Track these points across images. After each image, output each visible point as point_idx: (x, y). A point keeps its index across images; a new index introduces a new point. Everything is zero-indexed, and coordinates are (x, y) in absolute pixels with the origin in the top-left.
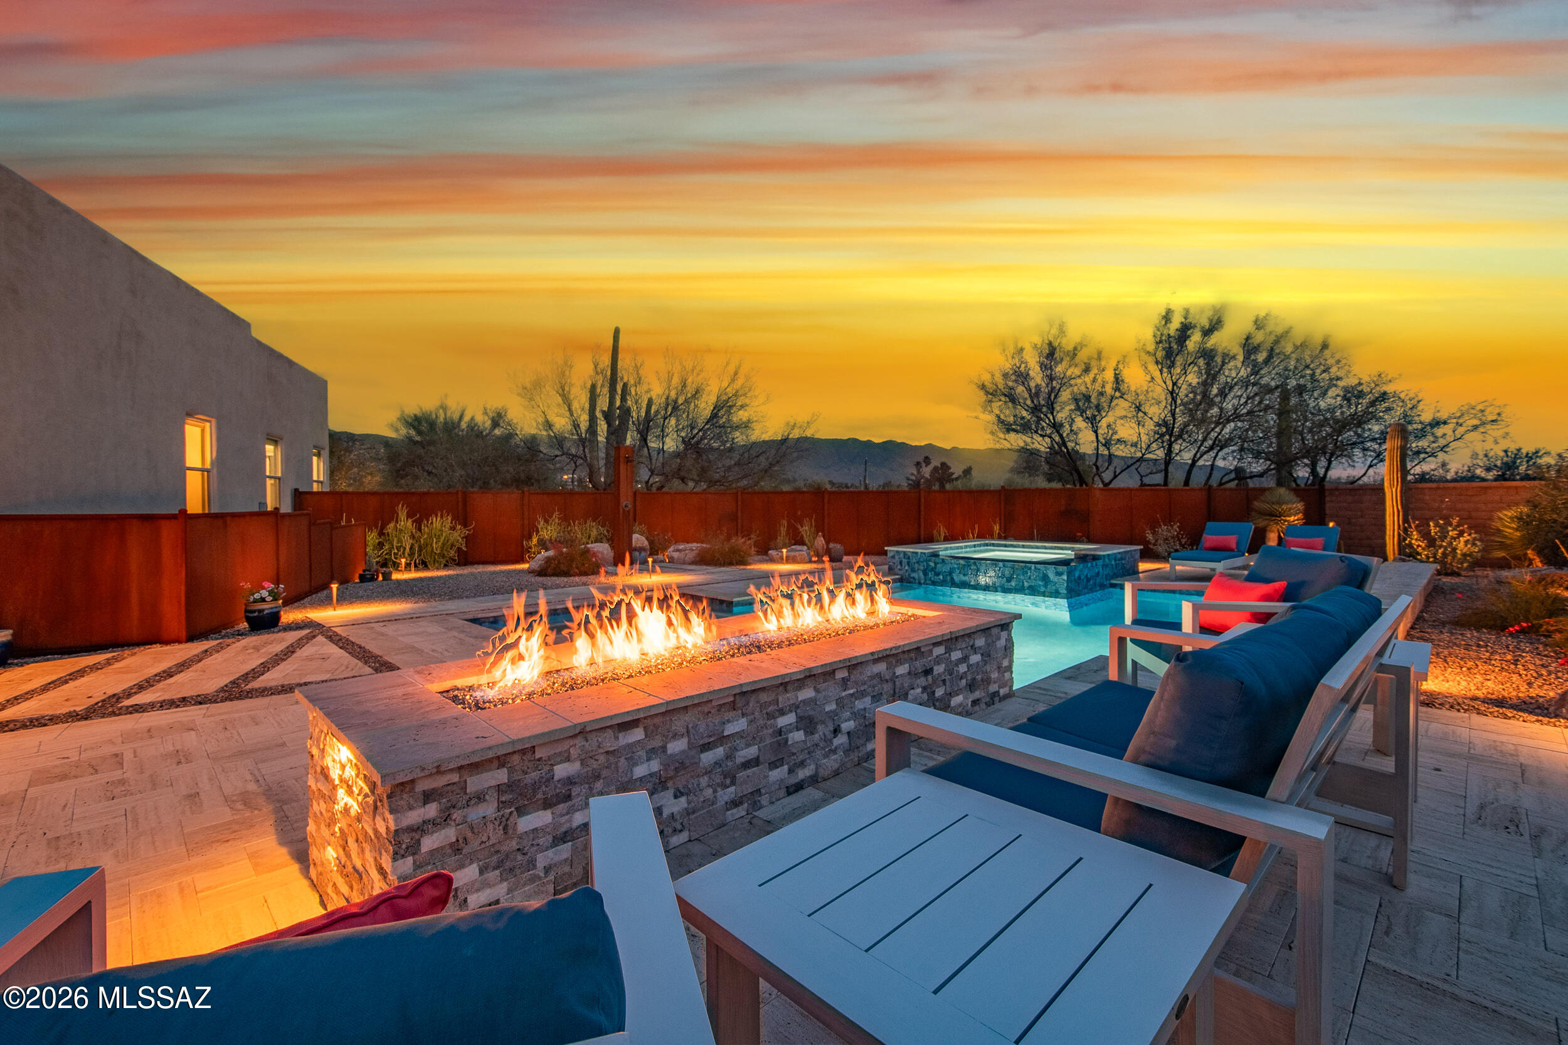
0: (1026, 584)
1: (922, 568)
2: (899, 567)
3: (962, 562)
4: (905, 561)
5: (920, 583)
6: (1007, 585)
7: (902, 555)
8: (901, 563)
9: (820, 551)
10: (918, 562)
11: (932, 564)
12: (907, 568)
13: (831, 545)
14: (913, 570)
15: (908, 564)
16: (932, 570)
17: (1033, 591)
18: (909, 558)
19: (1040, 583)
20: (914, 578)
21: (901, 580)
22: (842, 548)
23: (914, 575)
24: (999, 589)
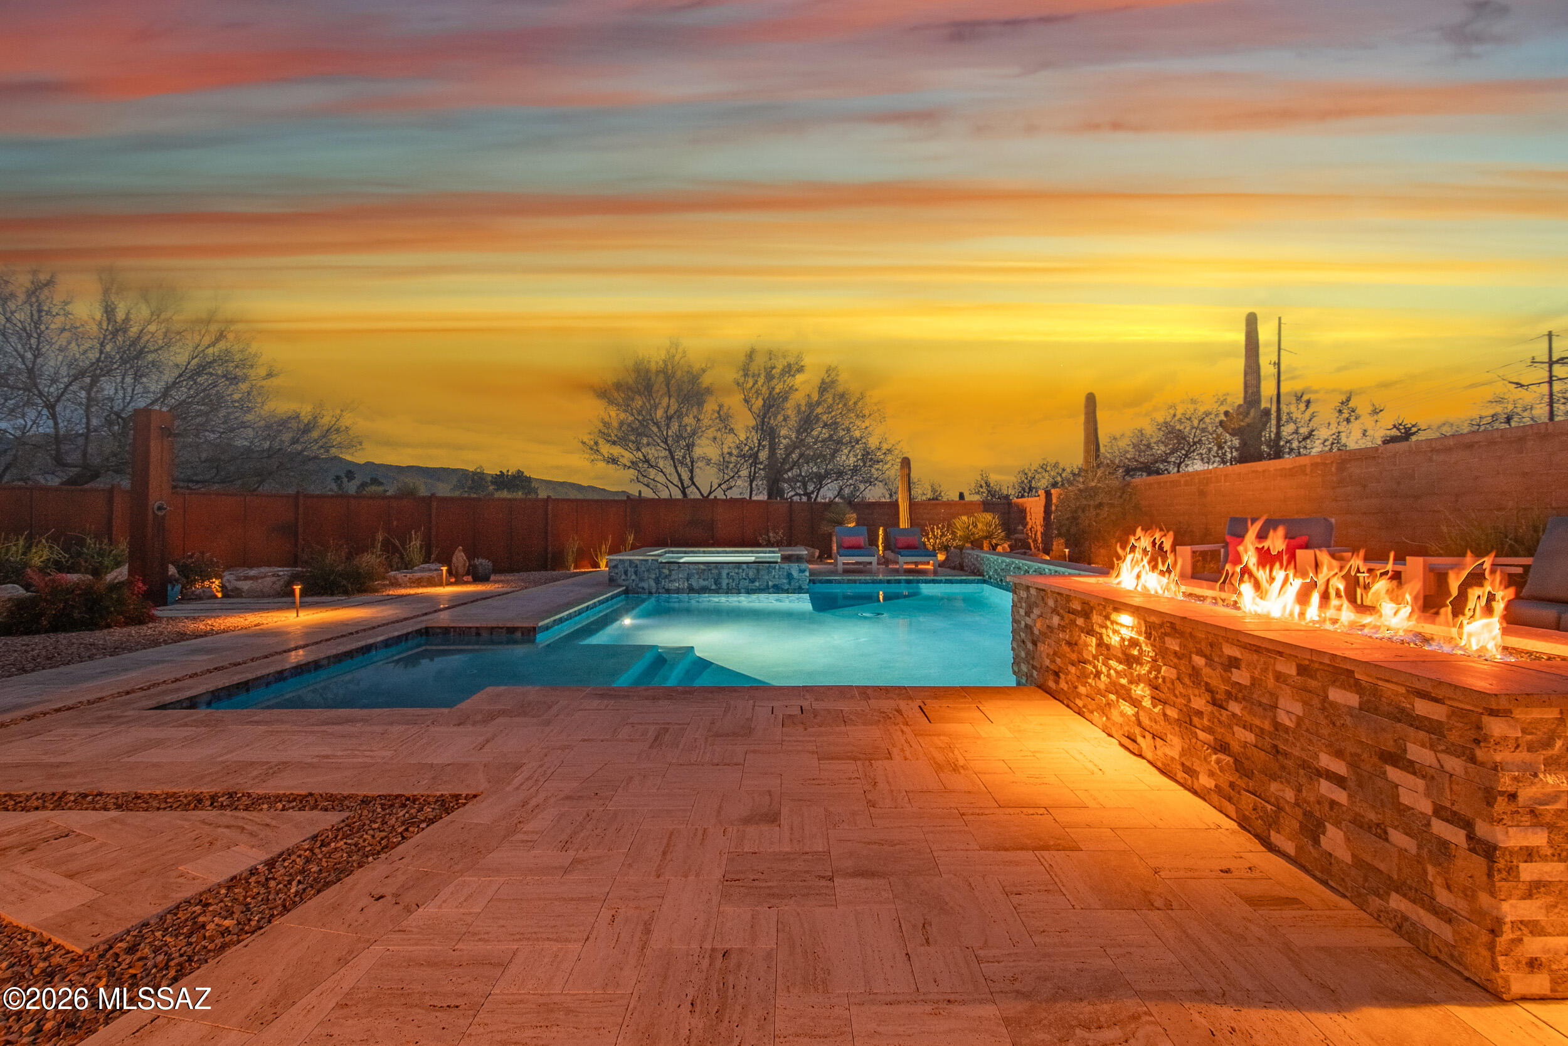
0: (770, 583)
1: (653, 576)
2: (623, 577)
3: (702, 566)
4: (631, 570)
5: (650, 593)
6: (752, 586)
7: (627, 564)
8: (626, 573)
9: (461, 570)
10: (648, 571)
11: (666, 572)
12: (633, 577)
13: (477, 562)
14: (642, 580)
15: (636, 573)
16: (666, 577)
17: (777, 589)
18: (636, 566)
19: (785, 581)
20: (643, 588)
21: (626, 592)
22: (490, 564)
23: (645, 585)
24: (743, 591)
